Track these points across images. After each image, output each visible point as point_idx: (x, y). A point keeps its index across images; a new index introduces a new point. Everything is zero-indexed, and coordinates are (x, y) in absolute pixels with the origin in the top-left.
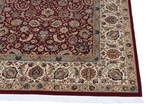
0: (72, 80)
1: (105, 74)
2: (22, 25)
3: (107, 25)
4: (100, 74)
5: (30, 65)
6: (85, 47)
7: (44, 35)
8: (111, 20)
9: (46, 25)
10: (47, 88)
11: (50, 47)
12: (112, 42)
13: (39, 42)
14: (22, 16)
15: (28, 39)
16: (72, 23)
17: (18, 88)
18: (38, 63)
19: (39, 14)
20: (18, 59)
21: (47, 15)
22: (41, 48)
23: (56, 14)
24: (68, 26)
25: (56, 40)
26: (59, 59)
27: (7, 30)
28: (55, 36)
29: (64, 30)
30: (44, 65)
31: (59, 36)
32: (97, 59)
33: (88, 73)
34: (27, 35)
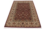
3: (33, 15)
6: (30, 19)
9: (23, 15)
10: (25, 26)
11: (24, 19)
13: (22, 18)
17: (20, 26)
21: (23, 13)
26: (26, 21)
27: (17, 16)
29: (26, 16)
32: (33, 21)
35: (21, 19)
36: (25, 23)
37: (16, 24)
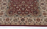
0: (34, 22)
1: (43, 20)
2: (16, 6)
3: (42, 6)
4: (42, 20)
5: (21, 18)
6: (36, 12)
7: (23, 9)
8: (42, 4)
9: (23, 6)
10: (27, 24)
11: (26, 12)
12: (44, 10)
13: (22, 11)
14: (16, 3)
15: (19, 10)
16: (31, 5)
17: (18, 24)
18: (23, 17)
19: (21, 3)
20: (17, 16)
21: (23, 3)
22: (23, 13)
23: (26, 3)
24: (30, 6)
25: (27, 10)
26: (29, 16)
27: (12, 8)
28: (27, 9)
29: (29, 7)
30: (25, 18)
31: (28, 9)
32: (40, 16)
33: (38, 20)
34: (18, 9)
35: (19, 13)
36: (26, 18)
37: (11, 20)
